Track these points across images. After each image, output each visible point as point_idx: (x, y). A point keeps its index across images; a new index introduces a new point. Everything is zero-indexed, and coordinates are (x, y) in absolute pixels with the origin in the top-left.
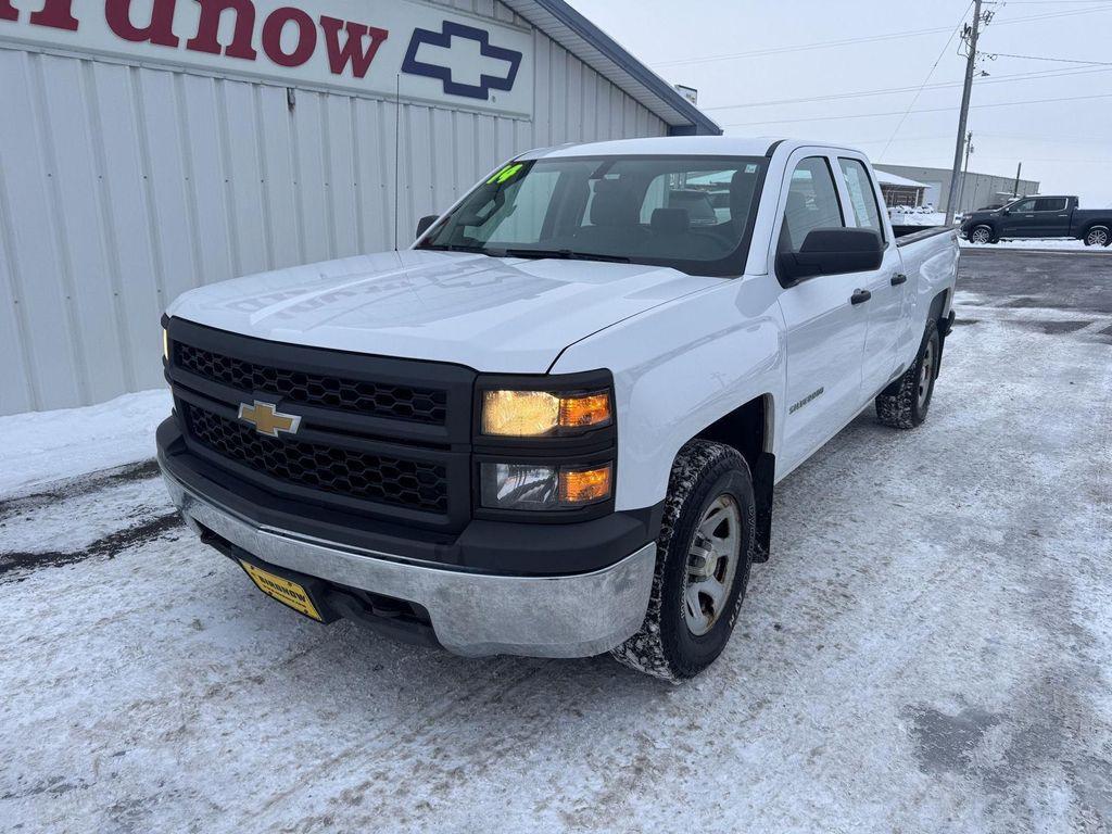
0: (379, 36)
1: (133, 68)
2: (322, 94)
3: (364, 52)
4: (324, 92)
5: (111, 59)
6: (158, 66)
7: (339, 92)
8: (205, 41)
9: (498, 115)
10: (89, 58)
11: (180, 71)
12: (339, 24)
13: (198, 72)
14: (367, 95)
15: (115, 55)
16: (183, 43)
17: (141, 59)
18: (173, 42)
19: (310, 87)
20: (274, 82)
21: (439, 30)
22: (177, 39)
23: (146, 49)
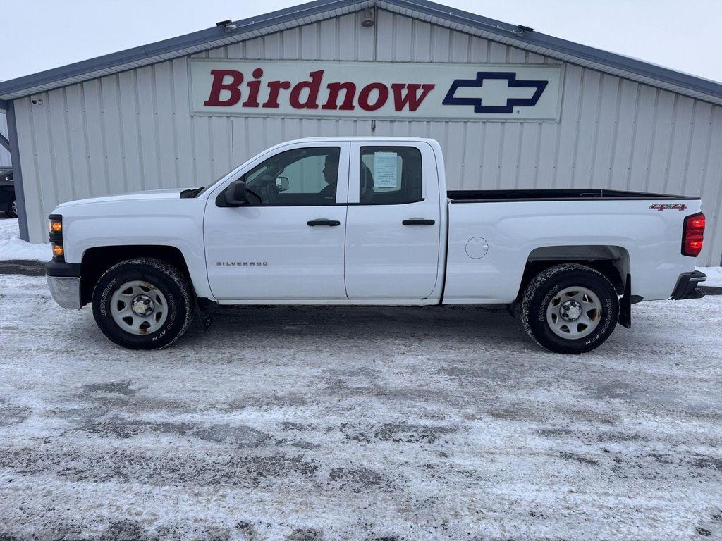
0: (428, 88)
1: (301, 119)
2: (391, 121)
3: (417, 98)
4: (393, 121)
5: (292, 117)
6: (310, 118)
7: (402, 120)
8: (331, 105)
9: (522, 122)
10: (284, 117)
11: (320, 118)
12: (402, 86)
13: (327, 118)
14: (419, 120)
15: (294, 115)
16: (320, 107)
17: (303, 116)
18: (316, 107)
19: (383, 119)
20: (364, 119)
21: (474, 78)
22: (318, 106)
23: (305, 111)
